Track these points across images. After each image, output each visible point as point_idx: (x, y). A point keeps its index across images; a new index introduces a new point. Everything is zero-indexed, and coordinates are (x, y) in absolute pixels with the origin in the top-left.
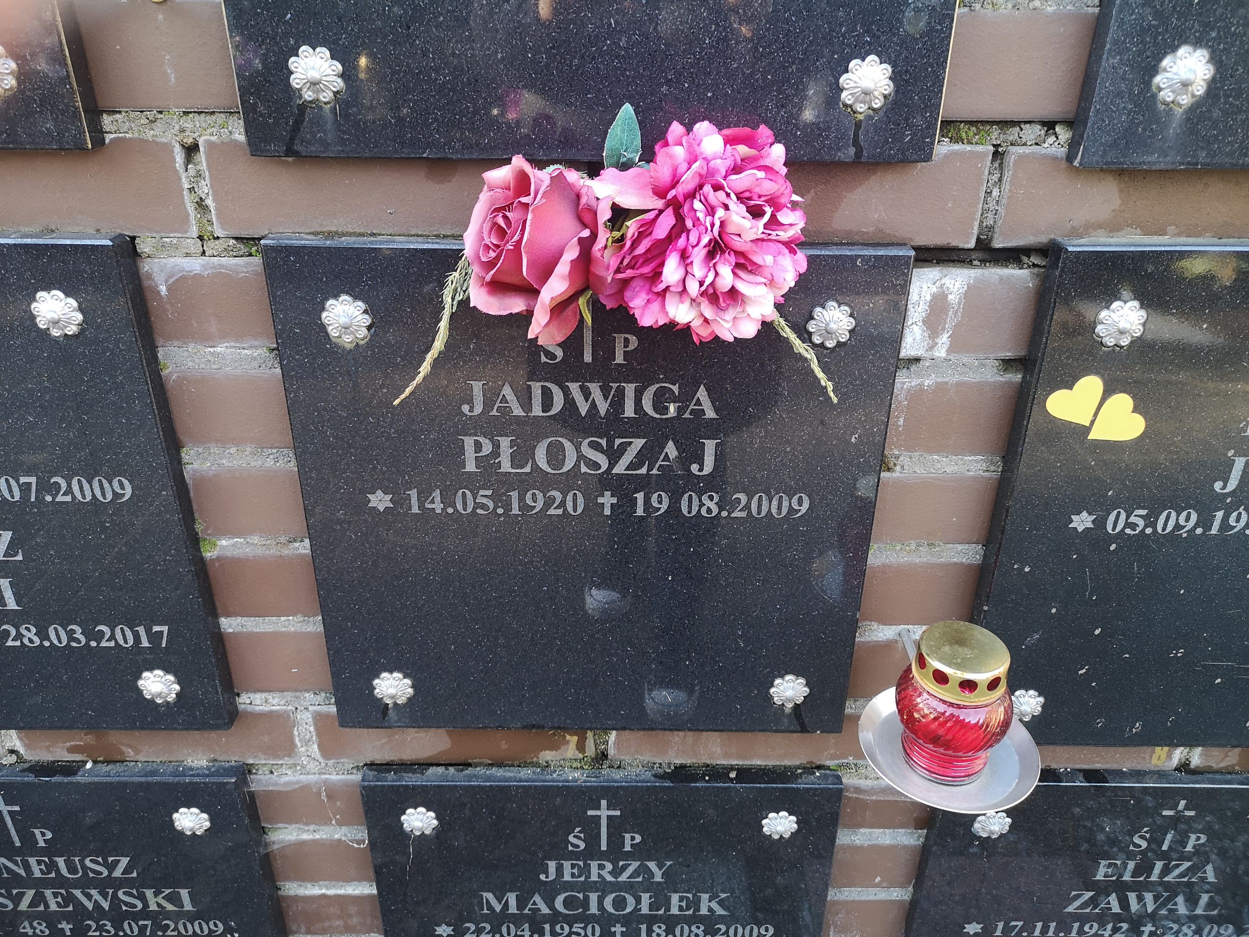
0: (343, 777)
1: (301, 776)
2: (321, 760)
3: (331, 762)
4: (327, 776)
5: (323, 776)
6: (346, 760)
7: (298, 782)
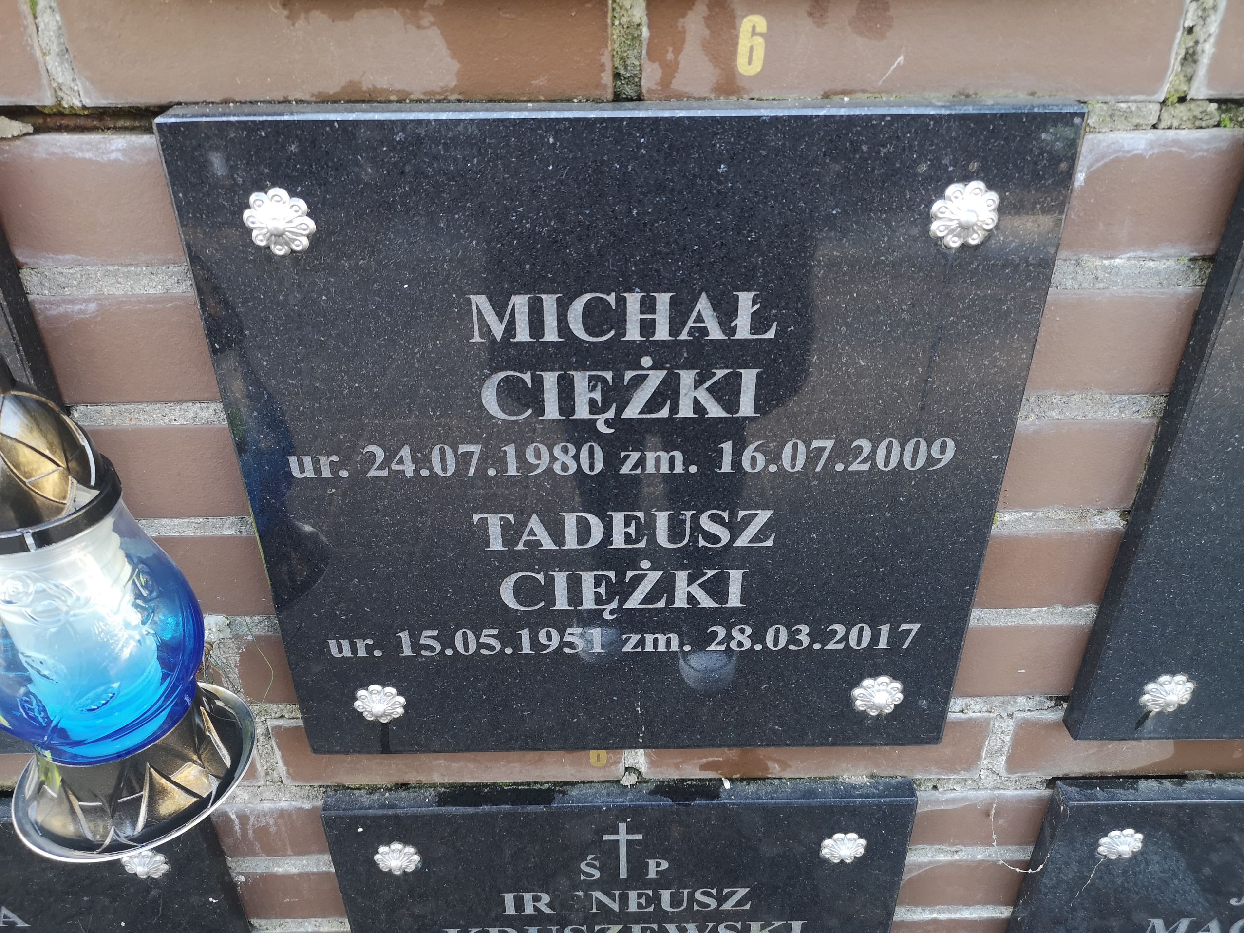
0: (1019, 792)
1: (970, 792)
2: (1003, 773)
3: (1014, 777)
4: (1002, 792)
5: (997, 792)
6: (1034, 774)
7: (963, 799)
